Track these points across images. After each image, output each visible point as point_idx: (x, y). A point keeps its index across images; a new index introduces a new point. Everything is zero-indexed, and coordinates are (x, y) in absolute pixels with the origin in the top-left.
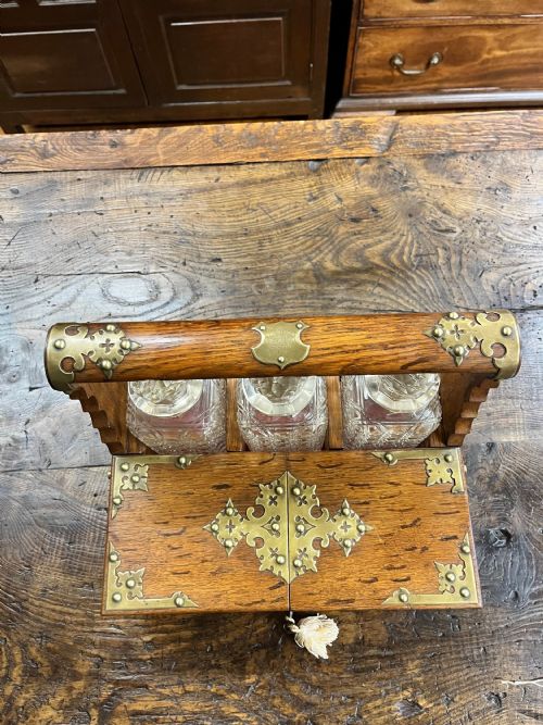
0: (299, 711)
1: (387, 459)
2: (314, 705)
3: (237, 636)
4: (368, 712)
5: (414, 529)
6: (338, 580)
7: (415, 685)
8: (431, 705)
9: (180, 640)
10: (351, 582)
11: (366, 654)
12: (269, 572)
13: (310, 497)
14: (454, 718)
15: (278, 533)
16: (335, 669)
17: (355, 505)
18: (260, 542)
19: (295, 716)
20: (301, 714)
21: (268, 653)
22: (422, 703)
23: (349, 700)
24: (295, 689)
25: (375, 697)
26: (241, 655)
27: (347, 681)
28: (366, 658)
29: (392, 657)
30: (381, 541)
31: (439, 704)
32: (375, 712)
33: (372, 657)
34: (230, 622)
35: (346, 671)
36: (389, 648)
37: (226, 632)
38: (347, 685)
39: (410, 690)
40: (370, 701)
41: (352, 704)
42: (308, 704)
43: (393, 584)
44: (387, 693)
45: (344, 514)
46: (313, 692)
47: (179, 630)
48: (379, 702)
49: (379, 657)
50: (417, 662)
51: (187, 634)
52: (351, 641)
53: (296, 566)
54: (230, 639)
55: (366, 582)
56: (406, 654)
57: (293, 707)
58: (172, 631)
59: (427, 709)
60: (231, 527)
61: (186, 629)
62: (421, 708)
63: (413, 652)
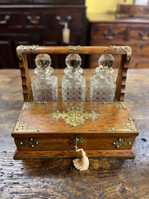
0: (79, 192)
1: (103, 103)
2: (85, 189)
3: (56, 166)
4: (106, 192)
5: (113, 116)
6: (91, 126)
7: (123, 182)
8: (130, 189)
9: (34, 168)
10: (95, 126)
11: (104, 172)
12: (69, 124)
13: (82, 109)
14: (141, 194)
15: (72, 116)
16: (92, 177)
17: (95, 111)
18: (66, 118)
19: (77, 193)
20: (79, 193)
21: (67, 172)
22: (127, 188)
23: (98, 188)
24: (77, 184)
25: (108, 187)
26: (57, 172)
27: (97, 181)
28: (104, 173)
29: (113, 173)
30: (104, 118)
31: (133, 189)
32: (109, 192)
33: (106, 173)
34: (54, 162)
35: (96, 177)
36: (111, 170)
37: (52, 165)
38: (97, 182)
39: (121, 184)
40: (107, 188)
41: (100, 189)
42: (82, 189)
43: (109, 127)
44: (113, 185)
45: (92, 113)
46: (84, 184)
47: (35, 165)
48: (110, 188)
49: (108, 173)
50: (122, 175)
51: (38, 166)
52: (97, 168)
53: (78, 123)
54: (53, 167)
55: (100, 126)
56: (118, 172)
57: (76, 190)
58: (32, 165)
59: (129, 191)
60: (58, 115)
61: (38, 164)
62: (127, 190)
63: (120, 172)
